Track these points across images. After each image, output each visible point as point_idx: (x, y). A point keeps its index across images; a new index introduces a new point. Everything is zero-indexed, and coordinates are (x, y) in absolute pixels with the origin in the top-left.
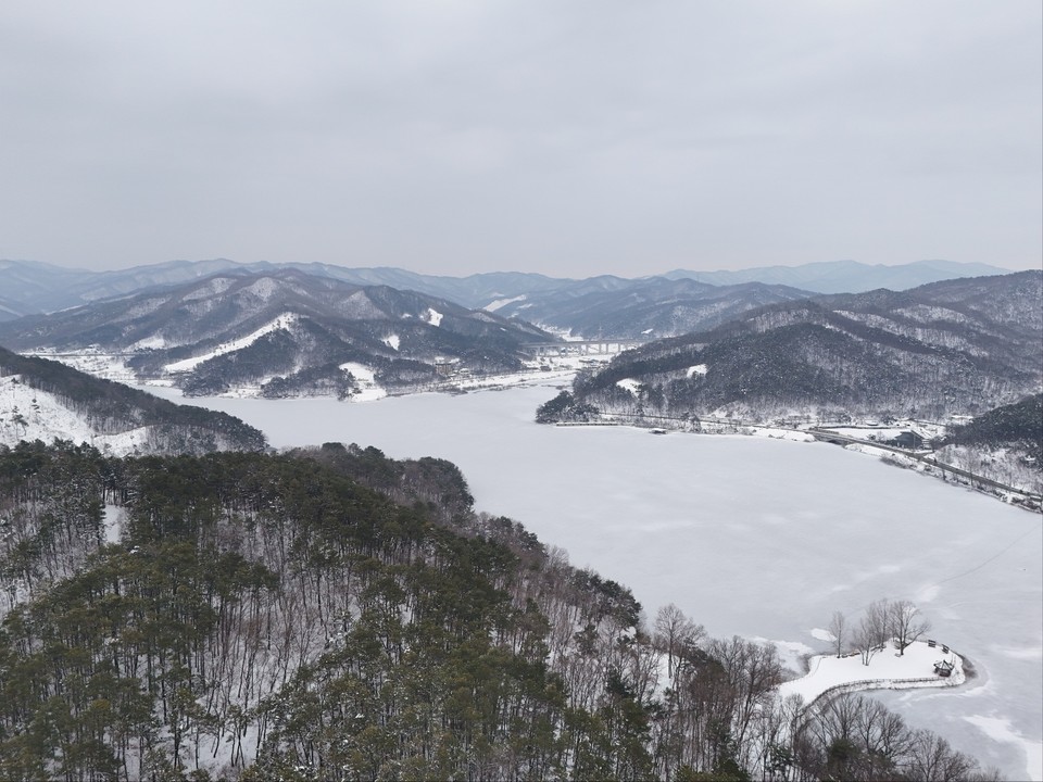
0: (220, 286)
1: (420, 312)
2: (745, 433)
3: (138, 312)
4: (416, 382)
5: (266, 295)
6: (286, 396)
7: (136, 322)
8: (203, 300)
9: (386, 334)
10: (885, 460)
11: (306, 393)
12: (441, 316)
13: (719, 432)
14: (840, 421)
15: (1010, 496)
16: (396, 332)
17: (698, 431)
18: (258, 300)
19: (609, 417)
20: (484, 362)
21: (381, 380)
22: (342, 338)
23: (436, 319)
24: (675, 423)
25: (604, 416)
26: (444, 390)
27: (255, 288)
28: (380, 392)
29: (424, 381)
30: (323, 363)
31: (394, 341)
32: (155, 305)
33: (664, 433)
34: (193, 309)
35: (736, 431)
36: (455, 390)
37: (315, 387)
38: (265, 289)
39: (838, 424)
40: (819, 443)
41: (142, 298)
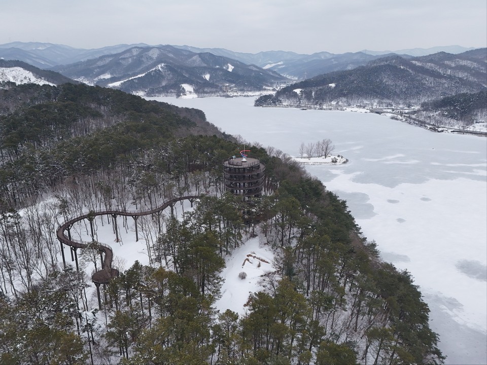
0: (135, 53)
1: (224, 65)
2: (341, 110)
3: (100, 63)
4: (211, 92)
5: (155, 56)
6: (155, 96)
7: (99, 67)
8: (128, 58)
9: (205, 73)
10: (393, 118)
11: (164, 95)
12: (233, 67)
13: (330, 109)
14: (387, 107)
15: (429, 126)
16: (209, 73)
17: (321, 109)
18: (151, 58)
19: (286, 104)
20: (245, 86)
21: (196, 91)
22: (184, 75)
23: (231, 68)
24: (312, 106)
25: (284, 104)
26: (224, 96)
27: (150, 53)
28: (195, 96)
29: (214, 92)
30: (172, 82)
31: (207, 77)
32: (108, 60)
33: (306, 110)
34: (123, 62)
35: (338, 109)
36: (228, 96)
37: (167, 92)
38: (154, 54)
39: (386, 108)
40: (371, 113)
41: (101, 58)
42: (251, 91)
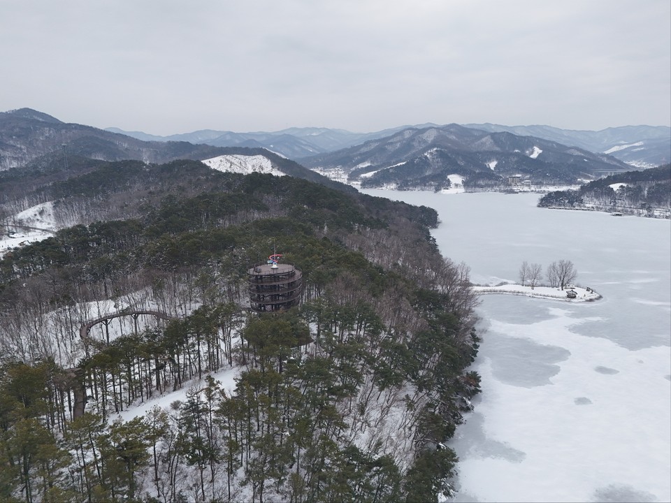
0: (407, 135)
1: (527, 149)
3: (364, 150)
4: (488, 186)
5: (430, 140)
6: (408, 190)
7: (360, 154)
8: (396, 143)
9: (490, 160)
11: (419, 189)
12: (541, 151)
13: (667, 217)
16: (497, 159)
17: (650, 216)
18: (425, 142)
19: (590, 206)
20: (545, 176)
21: (466, 184)
22: (459, 162)
23: (536, 153)
24: (636, 211)
25: (587, 205)
26: (505, 191)
27: (425, 136)
28: (462, 190)
29: (492, 186)
30: (439, 171)
31: (492, 165)
32: (373, 146)
33: (620, 215)
34: (389, 148)
36: (512, 192)
37: (425, 185)
38: (430, 137)
41: (367, 143)
42: (554, 185)
